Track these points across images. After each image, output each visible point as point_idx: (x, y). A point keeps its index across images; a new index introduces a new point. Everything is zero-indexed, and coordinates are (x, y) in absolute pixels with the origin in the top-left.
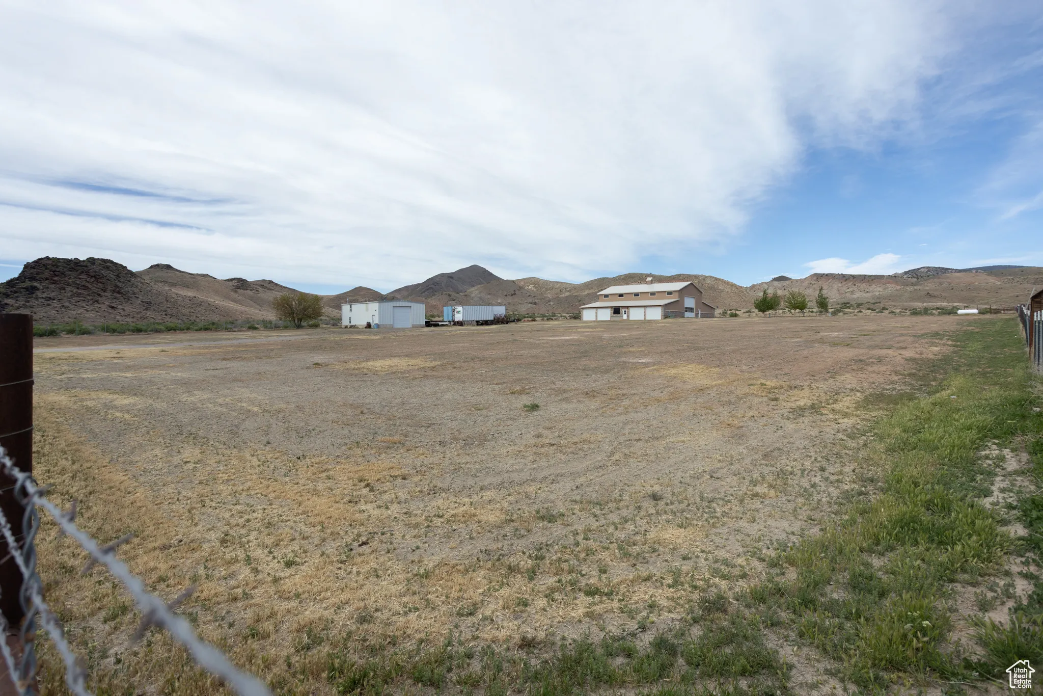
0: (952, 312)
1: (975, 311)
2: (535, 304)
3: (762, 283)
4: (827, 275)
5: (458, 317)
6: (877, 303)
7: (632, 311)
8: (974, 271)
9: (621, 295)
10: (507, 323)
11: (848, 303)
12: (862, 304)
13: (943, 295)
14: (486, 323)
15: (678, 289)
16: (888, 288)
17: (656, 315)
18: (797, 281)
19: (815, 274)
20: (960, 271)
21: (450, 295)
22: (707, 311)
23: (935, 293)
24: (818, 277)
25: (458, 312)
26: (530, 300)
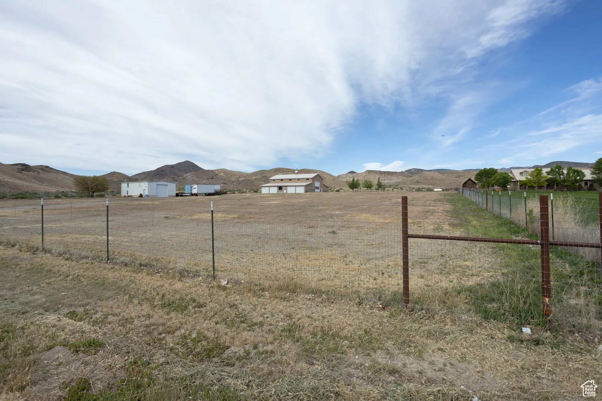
0: (431, 190)
1: (441, 190)
2: (225, 184)
3: (343, 174)
4: (373, 171)
5: (195, 191)
6: (397, 185)
7: (289, 188)
8: (433, 171)
9: (282, 180)
10: (221, 195)
11: (385, 185)
12: (391, 186)
13: (423, 182)
14: (210, 194)
15: (312, 177)
16: (399, 178)
17: (301, 190)
18: (359, 173)
19: (368, 171)
20: (427, 171)
21: (174, 178)
22: (326, 188)
23: (421, 181)
24: (369, 172)
25: (195, 188)
26: (222, 181)
